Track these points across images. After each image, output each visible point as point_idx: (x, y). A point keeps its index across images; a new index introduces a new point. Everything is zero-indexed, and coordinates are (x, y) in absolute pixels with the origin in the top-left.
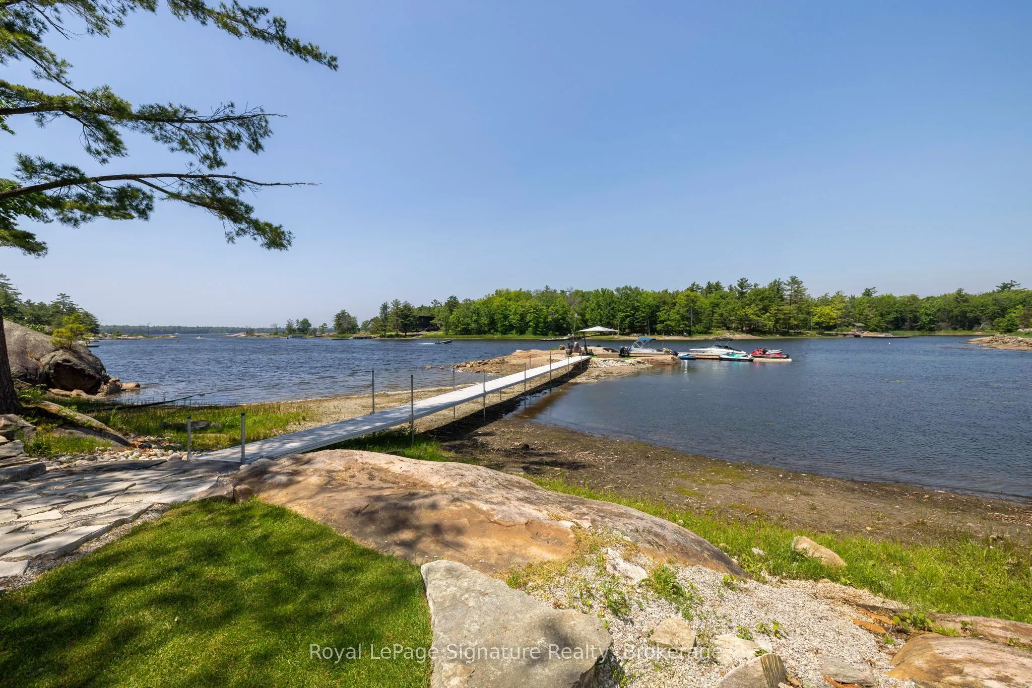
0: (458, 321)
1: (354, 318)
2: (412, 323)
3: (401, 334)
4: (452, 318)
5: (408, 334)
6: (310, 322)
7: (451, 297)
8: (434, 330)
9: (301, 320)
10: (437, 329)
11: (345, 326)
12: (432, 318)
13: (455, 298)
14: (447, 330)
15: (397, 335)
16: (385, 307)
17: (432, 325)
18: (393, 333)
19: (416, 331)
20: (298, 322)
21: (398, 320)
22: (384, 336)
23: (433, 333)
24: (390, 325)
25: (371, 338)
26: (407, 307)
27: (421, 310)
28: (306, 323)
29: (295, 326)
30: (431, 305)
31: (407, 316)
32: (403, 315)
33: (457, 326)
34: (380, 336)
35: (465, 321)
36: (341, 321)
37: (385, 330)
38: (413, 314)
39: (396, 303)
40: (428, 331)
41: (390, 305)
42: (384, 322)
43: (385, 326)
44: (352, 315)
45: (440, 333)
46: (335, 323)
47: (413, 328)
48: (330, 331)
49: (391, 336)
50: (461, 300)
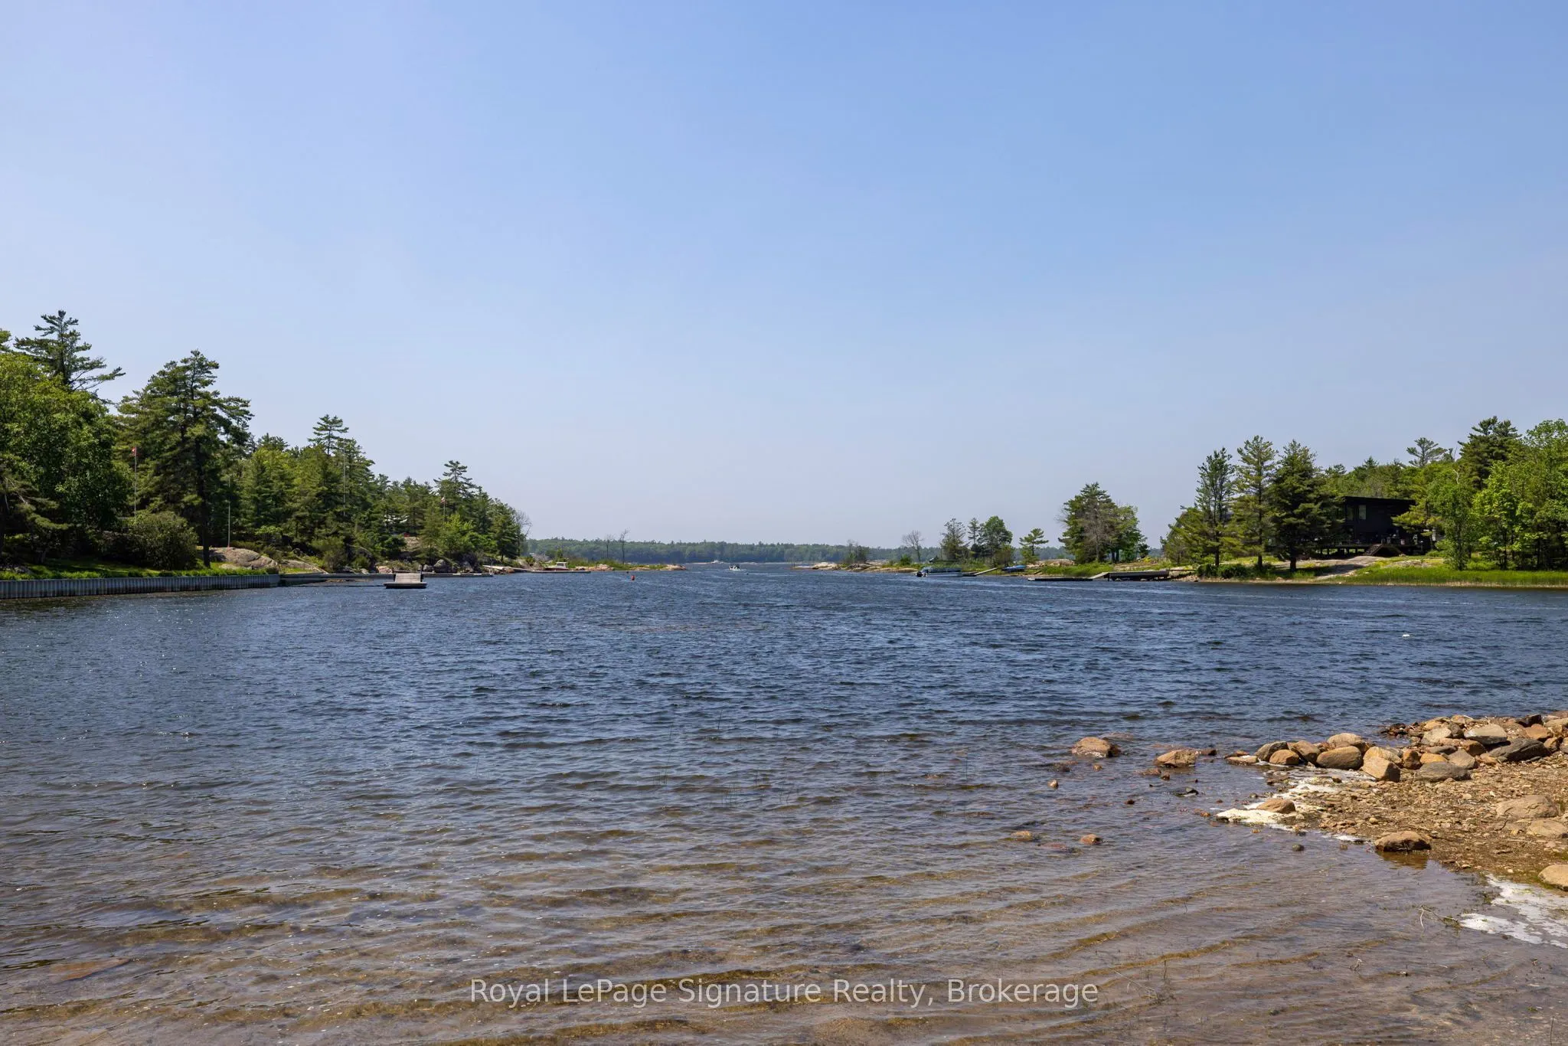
0: (1511, 513)
1: (1129, 511)
2: (1315, 521)
3: (1277, 563)
4: (1484, 503)
5: (1301, 564)
6: (1008, 527)
7: (1486, 425)
8: (1410, 551)
9: (983, 520)
10: (1425, 547)
11: (1093, 537)
12: (1403, 505)
13: (1505, 429)
14: (1462, 554)
15: (1261, 569)
16: (1217, 468)
17: (1403, 534)
18: (1248, 562)
19: (1340, 555)
20: (974, 528)
21: (1262, 513)
22: (1210, 571)
23: (1401, 563)
24: (1234, 533)
25: (1165, 577)
26: (1298, 465)
27: (1362, 479)
28: (996, 528)
29: (967, 541)
30: (1407, 461)
31: (1299, 498)
32: (1282, 493)
33: (1504, 537)
34: (1200, 573)
35: (1542, 513)
36: (1082, 522)
37: (1215, 551)
38: (1323, 491)
39: (1258, 453)
40: (1381, 553)
41: (1236, 461)
42: (1213, 524)
43: (1217, 536)
44: (1120, 501)
45: (1432, 562)
46: (1065, 528)
47: (1322, 545)
48: (1050, 553)
49: (1240, 571)
50: (1523, 428)
